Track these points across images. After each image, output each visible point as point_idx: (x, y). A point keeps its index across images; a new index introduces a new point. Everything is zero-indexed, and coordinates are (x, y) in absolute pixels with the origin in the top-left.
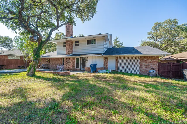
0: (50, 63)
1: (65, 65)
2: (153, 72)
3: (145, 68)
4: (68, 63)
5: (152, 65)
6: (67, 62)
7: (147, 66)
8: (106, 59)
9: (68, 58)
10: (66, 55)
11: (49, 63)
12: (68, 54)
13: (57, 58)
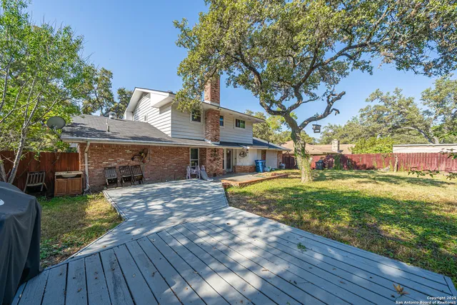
1: (209, 166)
4: (214, 160)
9: (215, 150)
10: (212, 143)
11: (144, 162)
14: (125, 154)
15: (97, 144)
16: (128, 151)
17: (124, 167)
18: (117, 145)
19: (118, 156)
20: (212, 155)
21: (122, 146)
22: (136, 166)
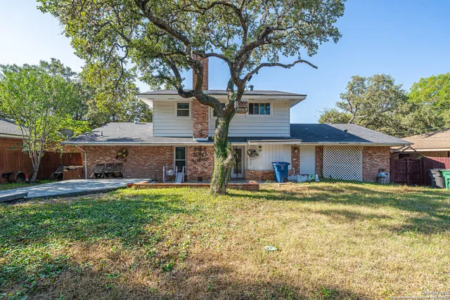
0: (129, 160)
1: (191, 167)
2: (386, 176)
3: (369, 170)
4: (199, 160)
5: (380, 164)
6: (195, 159)
7: (373, 165)
8: (296, 151)
9: (200, 148)
10: (194, 139)
11: (125, 161)
12: (201, 135)
13: (154, 147)
14: (111, 153)
15: (92, 146)
16: (113, 151)
17: (110, 164)
18: (105, 146)
19: (106, 155)
20: (195, 155)
21: (109, 147)
22: (119, 164)
